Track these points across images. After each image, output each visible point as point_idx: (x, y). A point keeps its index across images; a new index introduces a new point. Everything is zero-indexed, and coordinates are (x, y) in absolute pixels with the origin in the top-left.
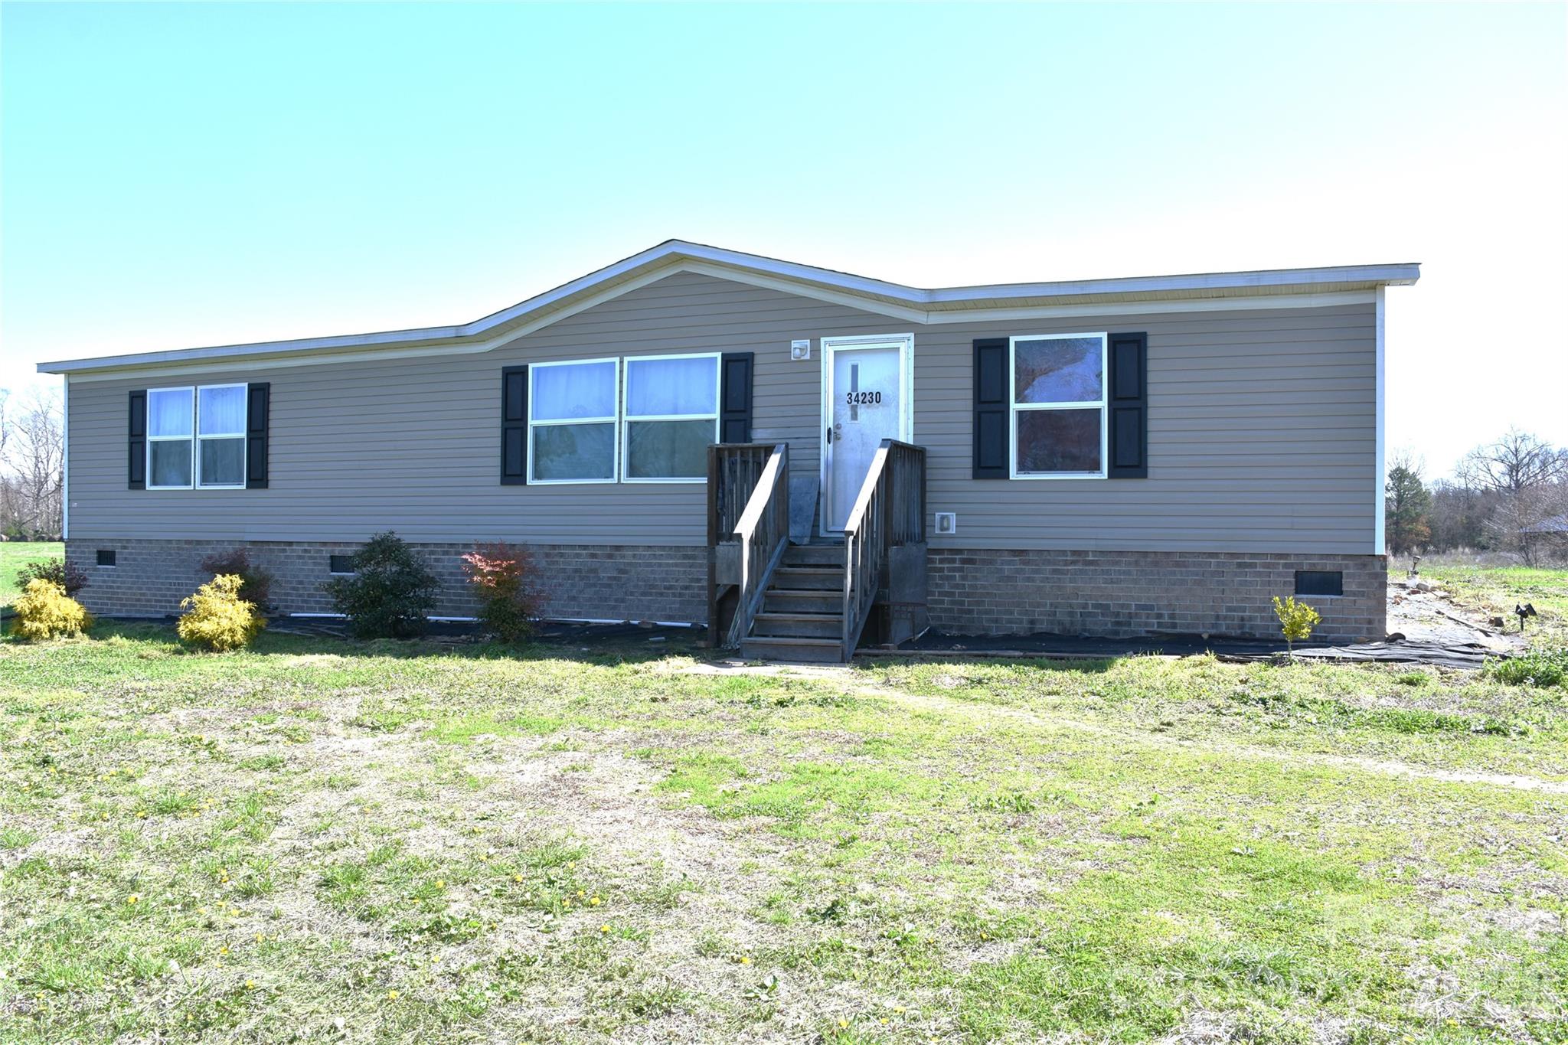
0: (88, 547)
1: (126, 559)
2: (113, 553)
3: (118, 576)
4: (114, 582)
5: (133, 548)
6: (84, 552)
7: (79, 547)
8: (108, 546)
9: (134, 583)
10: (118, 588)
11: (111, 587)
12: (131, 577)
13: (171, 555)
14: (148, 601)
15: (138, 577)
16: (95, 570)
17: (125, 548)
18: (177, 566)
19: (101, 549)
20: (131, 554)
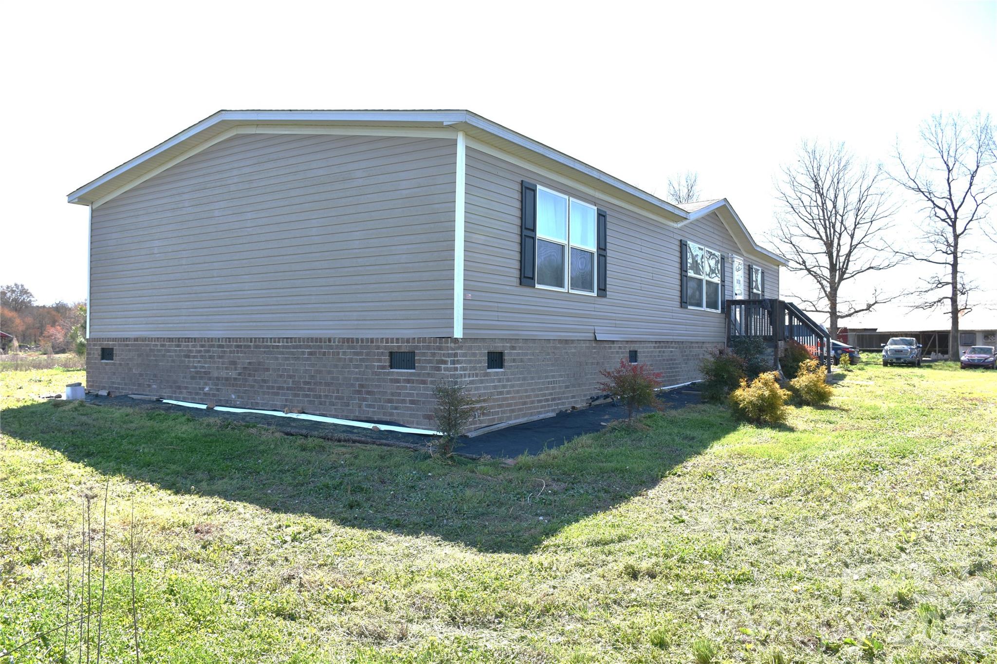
0: (479, 348)
1: (514, 361)
2: (501, 354)
3: (508, 380)
4: (504, 386)
5: (520, 348)
6: (474, 355)
7: (470, 348)
8: (498, 347)
9: (521, 385)
10: (508, 392)
11: (501, 393)
12: (519, 379)
13: (548, 354)
14: (533, 402)
15: (524, 379)
16: (487, 374)
17: (513, 348)
18: (553, 365)
19: (492, 350)
20: (518, 354)
